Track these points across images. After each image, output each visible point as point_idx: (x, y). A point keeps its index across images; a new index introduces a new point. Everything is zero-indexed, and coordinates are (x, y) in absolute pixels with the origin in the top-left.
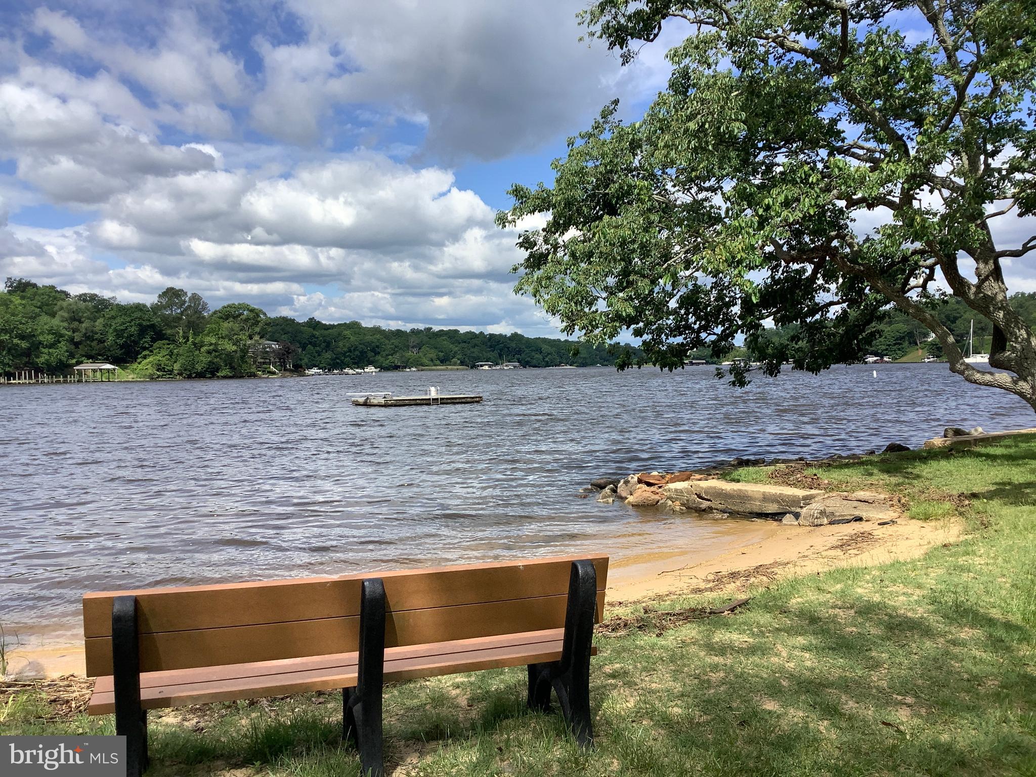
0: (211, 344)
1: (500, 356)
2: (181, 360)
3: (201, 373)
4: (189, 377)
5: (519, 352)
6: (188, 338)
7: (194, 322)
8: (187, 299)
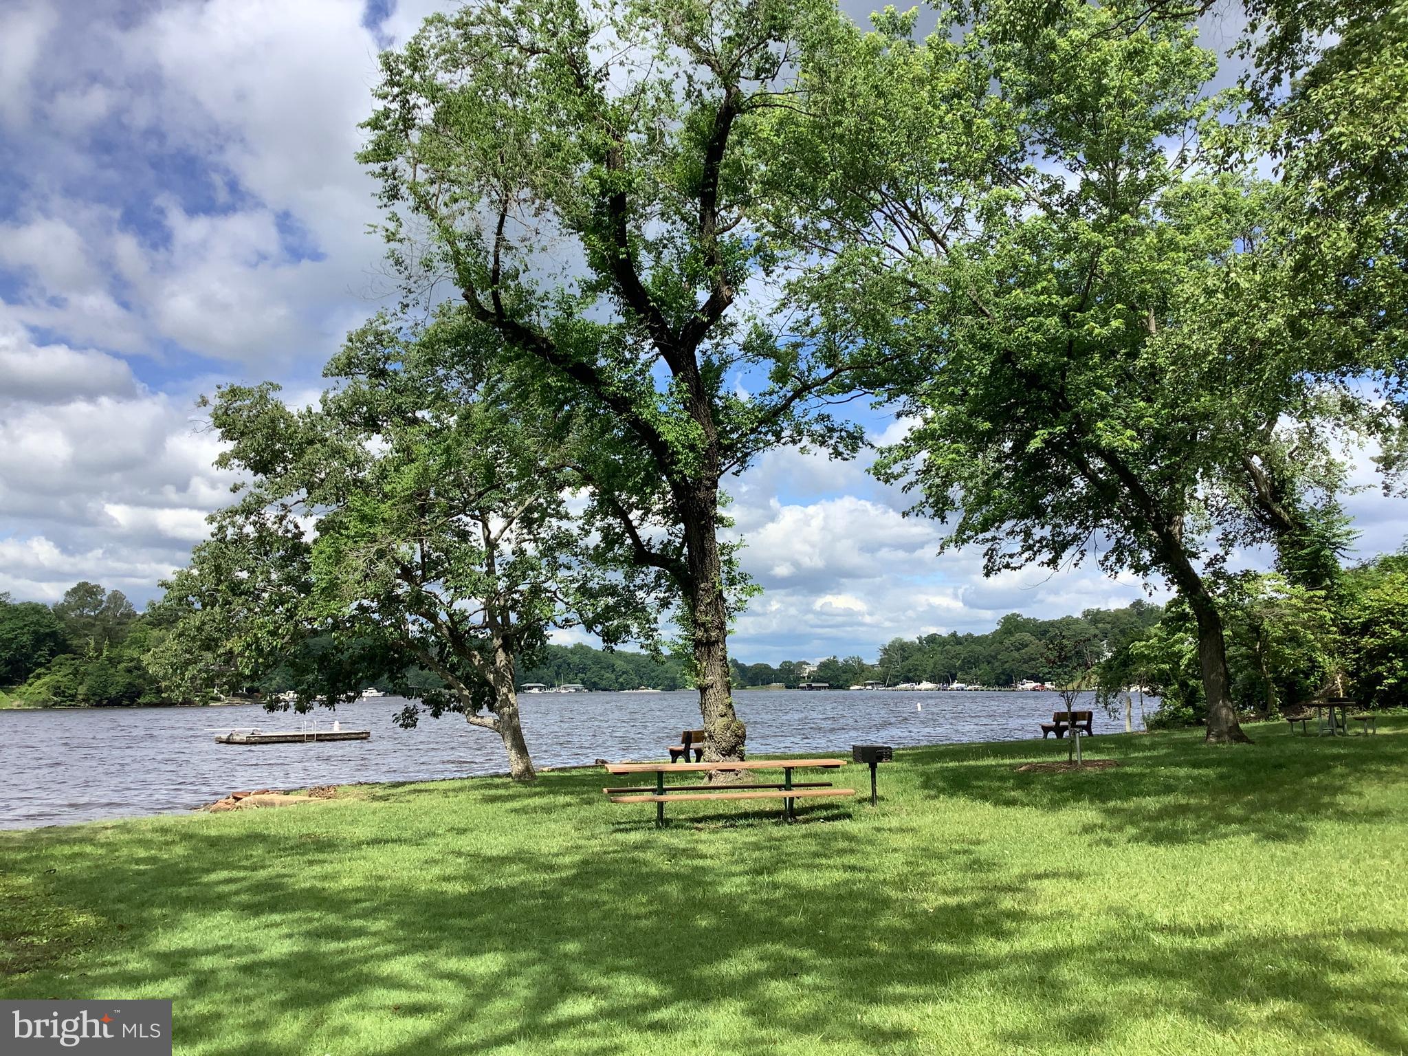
0: (132, 660)
1: (558, 675)
2: (89, 681)
3: (116, 698)
4: (98, 705)
5: (584, 670)
6: (102, 650)
7: (111, 629)
8: (104, 598)
